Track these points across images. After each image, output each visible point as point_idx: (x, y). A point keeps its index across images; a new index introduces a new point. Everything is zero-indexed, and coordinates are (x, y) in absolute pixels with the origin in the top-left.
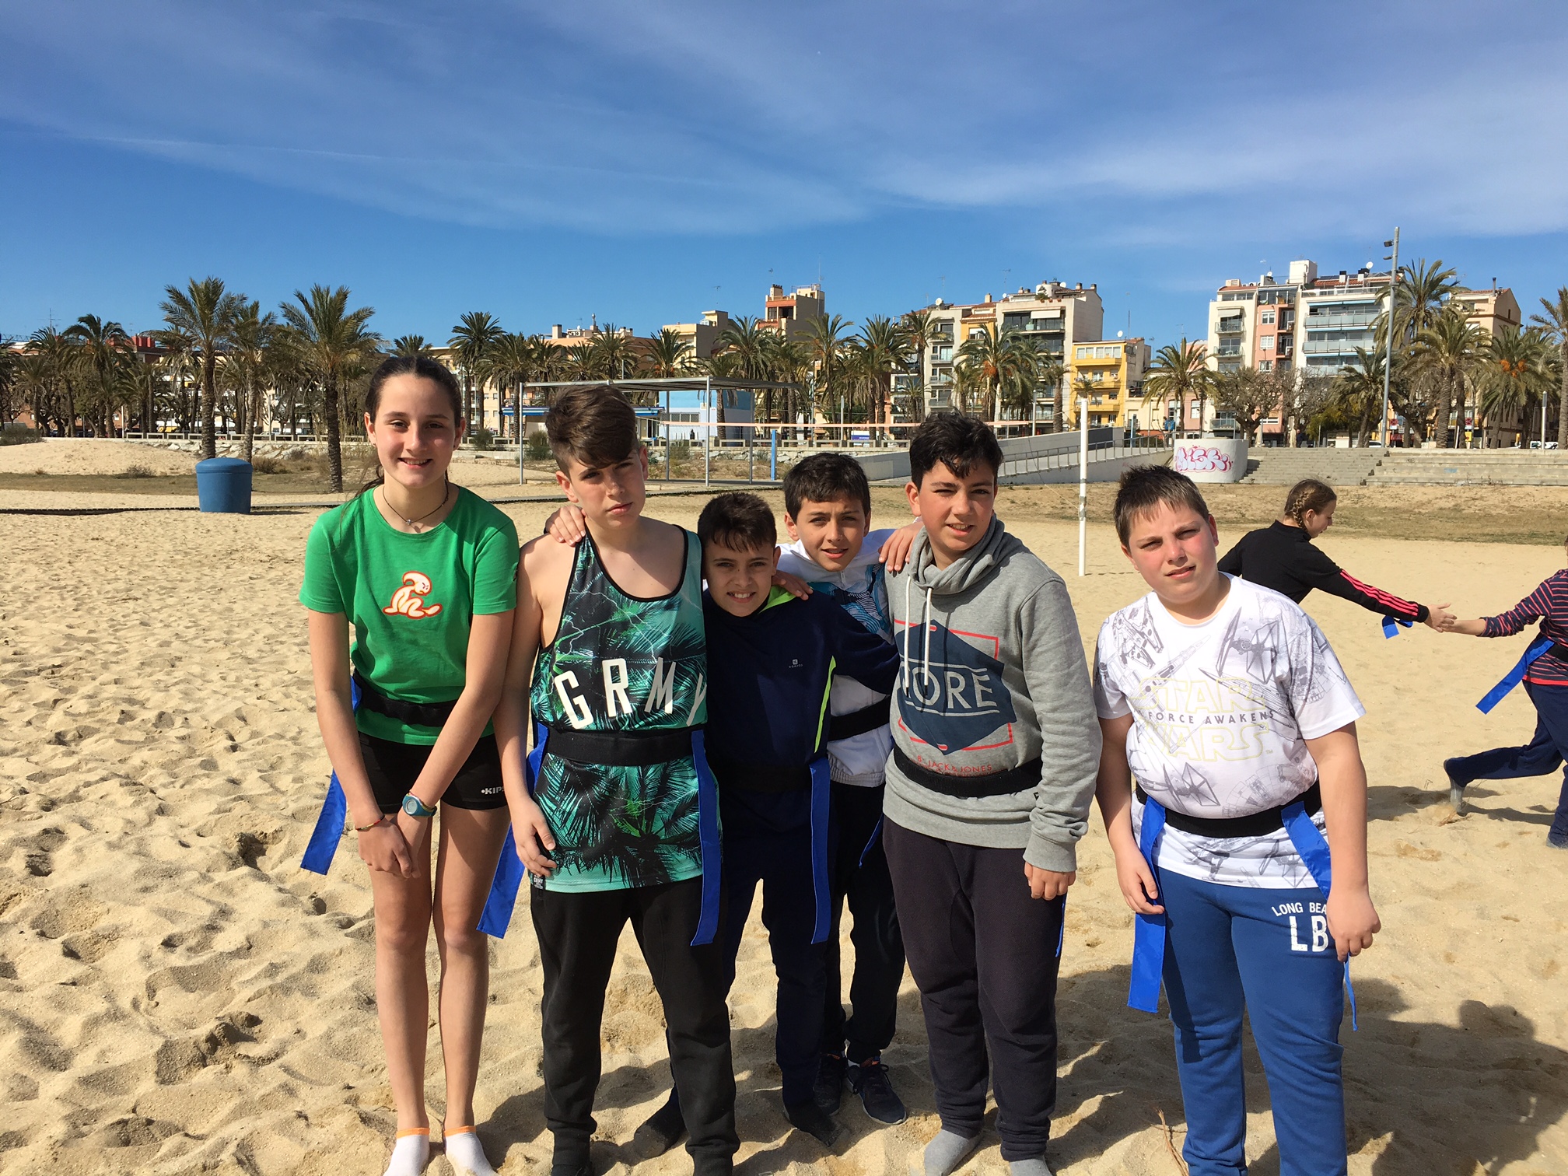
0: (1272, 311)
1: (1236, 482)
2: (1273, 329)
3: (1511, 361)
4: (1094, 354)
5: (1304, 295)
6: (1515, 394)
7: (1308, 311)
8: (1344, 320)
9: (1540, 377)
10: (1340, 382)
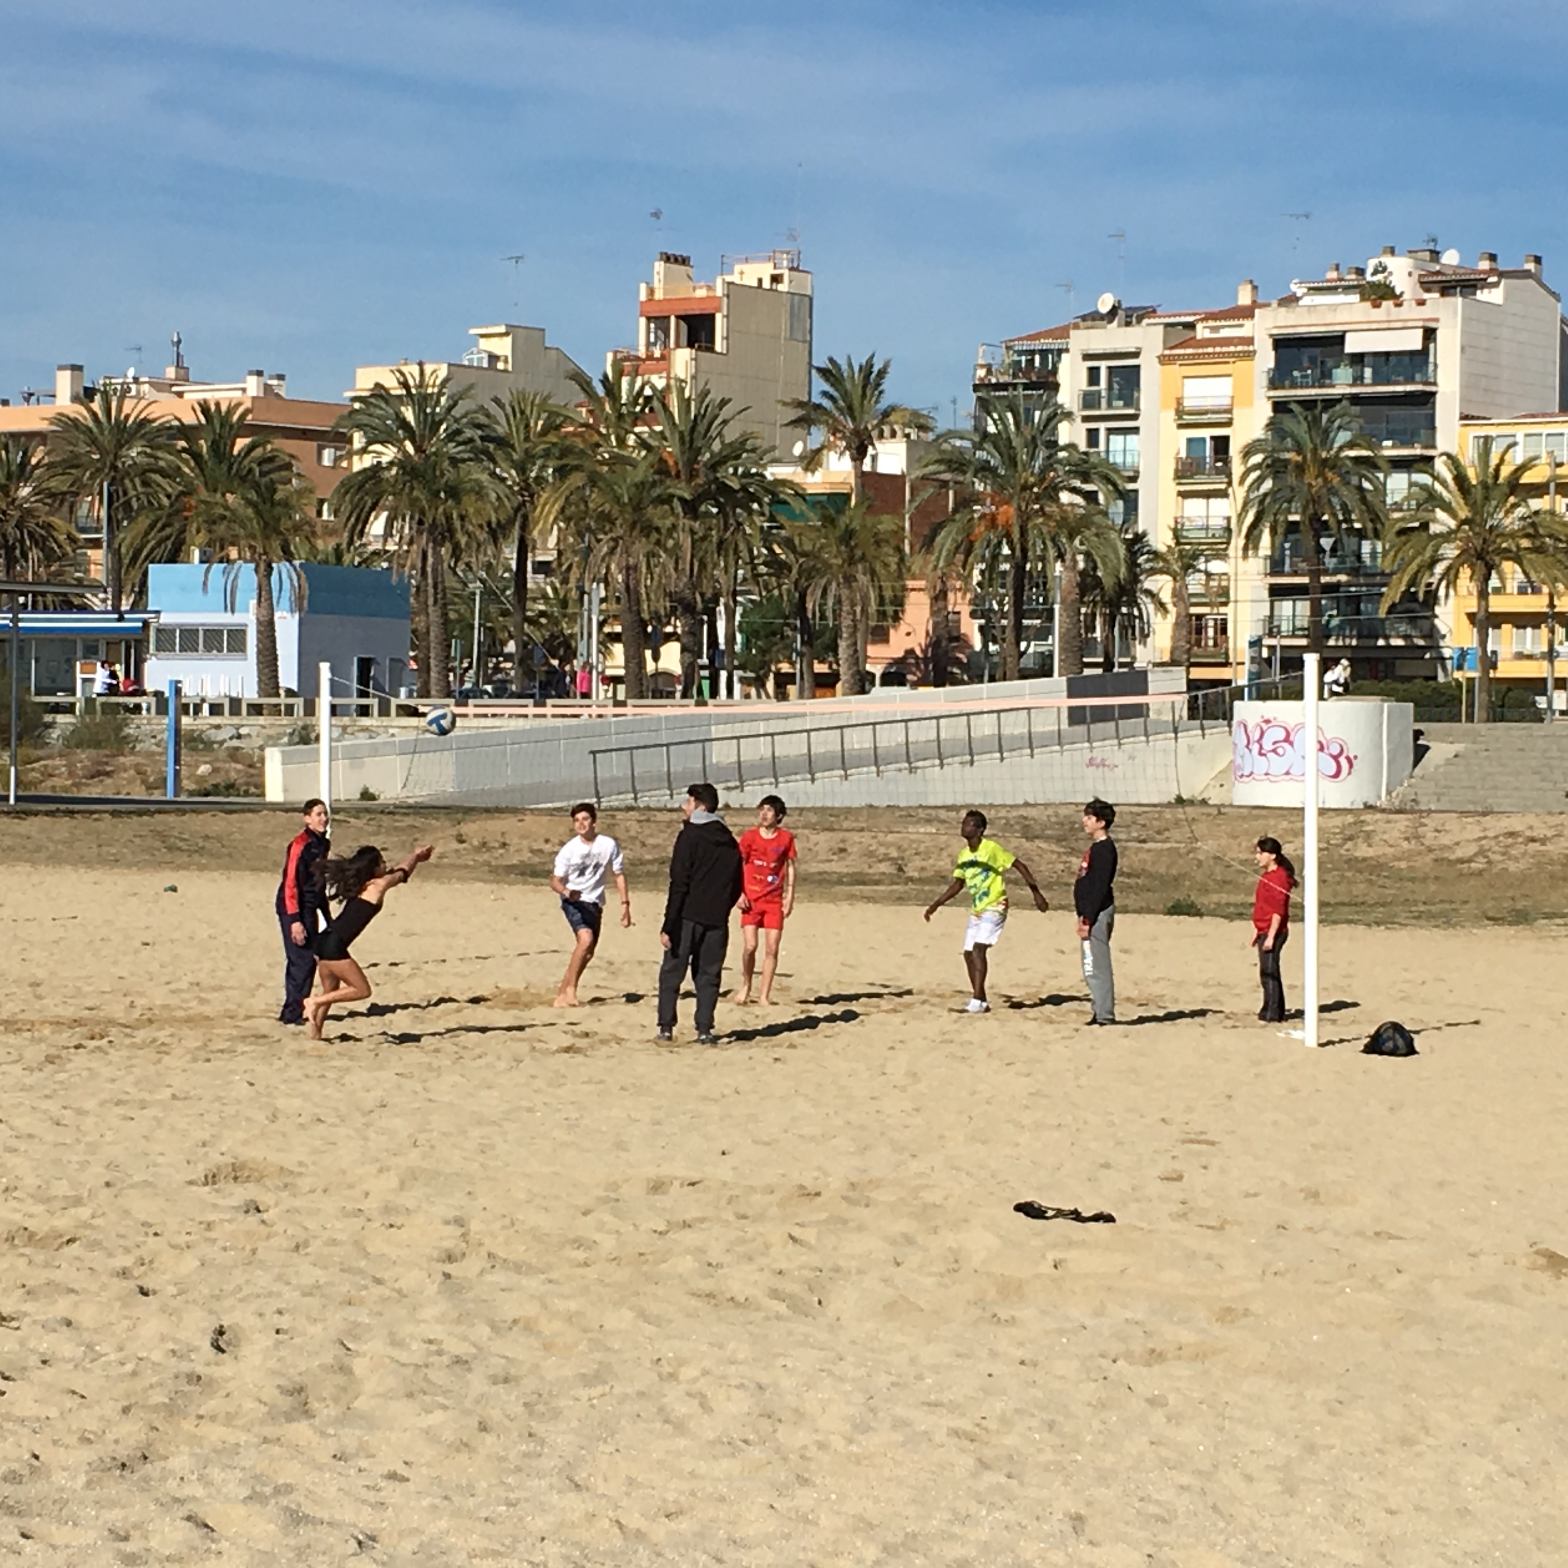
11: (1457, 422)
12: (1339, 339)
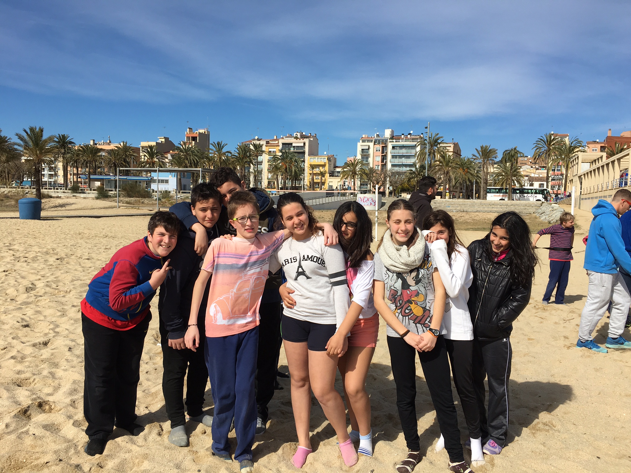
0: (379, 147)
1: (379, 210)
2: (380, 153)
3: (463, 169)
4: (316, 161)
5: (390, 142)
7: (392, 148)
8: (404, 151)
10: (408, 174)
11: (308, 156)
12: (291, 144)
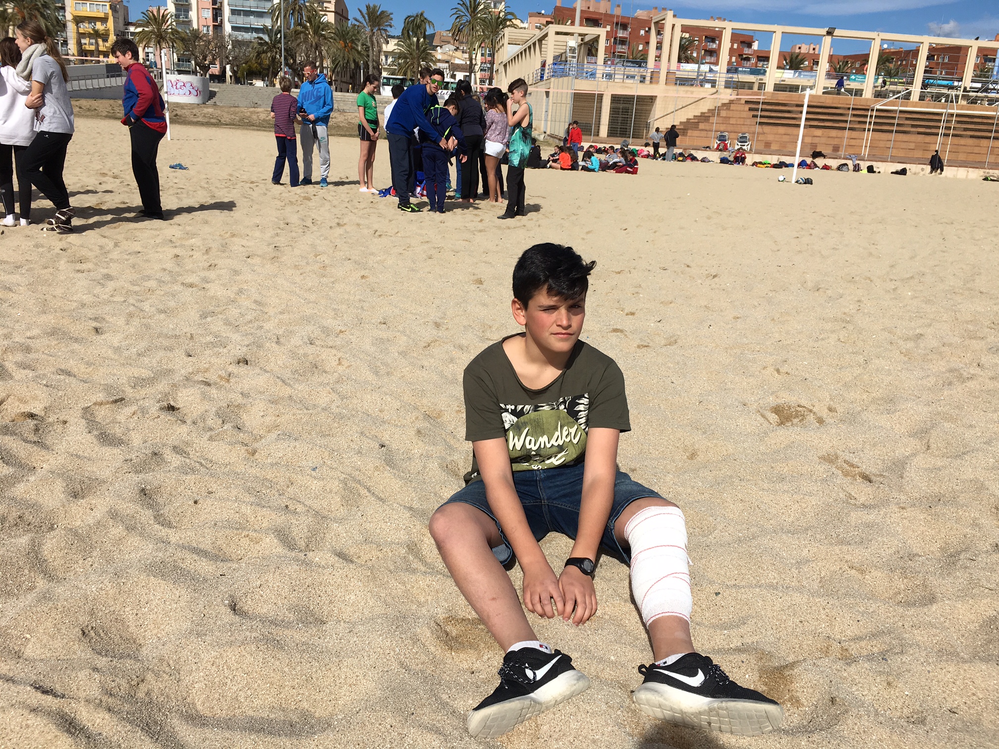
1: (204, 103)
2: (209, 4)
3: (345, 43)
4: (88, 9)
6: (348, 61)
8: (252, 4)
9: (359, 53)
10: (256, 45)
